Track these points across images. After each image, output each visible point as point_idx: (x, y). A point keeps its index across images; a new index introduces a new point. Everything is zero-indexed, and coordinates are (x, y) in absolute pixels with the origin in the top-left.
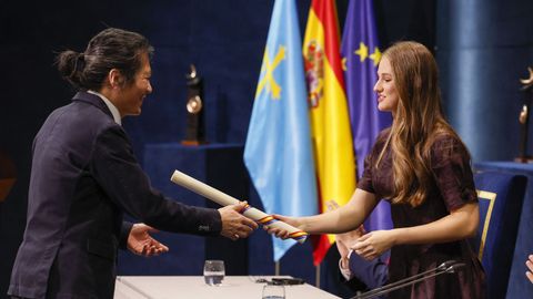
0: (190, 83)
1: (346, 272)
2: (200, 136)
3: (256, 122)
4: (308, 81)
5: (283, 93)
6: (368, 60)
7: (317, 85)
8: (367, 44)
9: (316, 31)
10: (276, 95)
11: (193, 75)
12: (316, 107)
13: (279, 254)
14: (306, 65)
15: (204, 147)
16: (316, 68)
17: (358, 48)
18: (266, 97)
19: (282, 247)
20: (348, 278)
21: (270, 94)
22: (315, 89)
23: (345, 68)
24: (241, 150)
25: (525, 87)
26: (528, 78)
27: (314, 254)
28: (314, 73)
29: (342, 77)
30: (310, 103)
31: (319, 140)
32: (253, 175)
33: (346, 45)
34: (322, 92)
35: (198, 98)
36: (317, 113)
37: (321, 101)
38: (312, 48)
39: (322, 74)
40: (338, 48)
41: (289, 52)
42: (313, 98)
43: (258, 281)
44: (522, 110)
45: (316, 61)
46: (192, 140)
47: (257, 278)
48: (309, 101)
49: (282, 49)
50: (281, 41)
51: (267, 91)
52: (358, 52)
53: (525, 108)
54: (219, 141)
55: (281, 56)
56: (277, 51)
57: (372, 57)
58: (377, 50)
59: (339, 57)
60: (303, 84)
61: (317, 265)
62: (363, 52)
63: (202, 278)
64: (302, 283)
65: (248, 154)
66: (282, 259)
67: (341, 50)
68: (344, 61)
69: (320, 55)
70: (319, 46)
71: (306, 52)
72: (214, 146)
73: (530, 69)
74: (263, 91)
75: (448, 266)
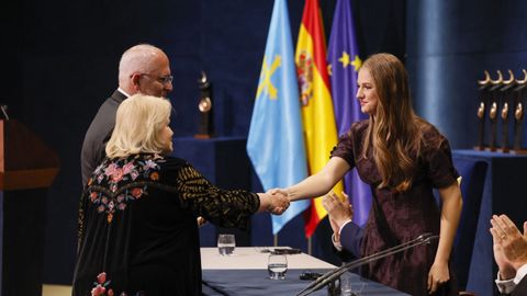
0: (201, 87)
1: (337, 245)
2: (211, 131)
3: (257, 119)
4: (300, 84)
5: (279, 94)
6: (350, 66)
7: (307, 87)
8: (348, 53)
9: (306, 43)
10: (273, 96)
11: (204, 80)
12: (307, 105)
13: (277, 228)
14: (298, 71)
15: (214, 140)
16: (306, 74)
17: (341, 56)
18: (264, 98)
19: (279, 222)
20: (339, 250)
21: (268, 96)
22: (305, 91)
23: (330, 73)
24: (245, 142)
25: (483, 87)
26: (485, 79)
27: (307, 228)
28: (305, 78)
29: (328, 80)
30: (301, 102)
31: (309, 133)
32: (254, 163)
33: (331, 54)
34: (312, 94)
35: (208, 99)
36: (307, 110)
37: (311, 101)
38: (302, 57)
39: (311, 78)
40: (325, 57)
41: (284, 60)
42: (304, 98)
43: (263, 252)
44: (479, 106)
45: (306, 68)
46: (204, 134)
47: (262, 248)
48: (301, 101)
49: (278, 58)
50: (277, 51)
51: (266, 93)
52: (341, 60)
53: (482, 105)
54: (226, 135)
55: (277, 63)
56: (274, 58)
57: (353, 63)
58: (357, 58)
59: (325, 64)
60: (296, 86)
61: (309, 237)
62: (345, 59)
63: (217, 249)
64: (300, 252)
65: (251, 146)
66: (279, 233)
67: (327, 58)
68: (330, 67)
69: (309, 62)
70: (309, 55)
71: (298, 60)
72: (222, 139)
73: (486, 73)
74: (263, 93)
75: (425, 238)
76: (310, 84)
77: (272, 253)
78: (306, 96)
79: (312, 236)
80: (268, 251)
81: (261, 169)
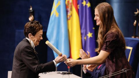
0: (30, 12)
3: (51, 24)
4: (67, 12)
5: (60, 15)
6: (86, 6)
7: (70, 13)
8: (86, 1)
11: (31, 9)
12: (70, 19)
14: (66, 7)
16: (70, 8)
18: (54, 16)
20: (85, 73)
21: (55, 16)
22: (69, 14)
23: (79, 8)
25: (136, 15)
26: (137, 12)
28: (69, 9)
29: (78, 11)
31: (70, 30)
33: (79, 1)
34: (71, 15)
35: (32, 16)
36: (70, 21)
37: (71, 18)
38: (68, 2)
39: (71, 9)
41: (61, 3)
42: (68, 17)
44: (135, 22)
45: (70, 6)
48: (67, 18)
51: (54, 14)
52: (83, 3)
53: (136, 21)
55: (59, 4)
58: (89, 3)
59: (77, 4)
60: (65, 13)
65: (48, 34)
68: (78, 6)
69: (71, 4)
70: (71, 1)
71: (66, 3)
73: (137, 9)
74: (53, 15)
77: (61, 74)
78: (70, 16)
80: (60, 73)
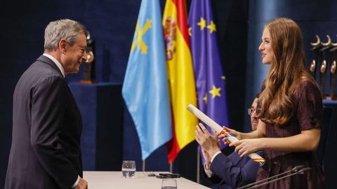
1: (208, 172)
2: (93, 78)
3: (131, 69)
4: (166, 42)
5: (149, 50)
6: (206, 29)
7: (171, 45)
8: (205, 19)
9: (171, 11)
10: (144, 51)
11: (89, 38)
12: (171, 59)
13: (145, 155)
14: (164, 32)
15: (95, 85)
16: (171, 34)
17: (199, 21)
18: (137, 53)
21: (140, 51)
22: (170, 48)
23: (190, 34)
24: (121, 86)
25: (314, 48)
26: (316, 42)
27: (169, 156)
28: (170, 37)
29: (188, 40)
30: (167, 57)
31: (172, 81)
32: (128, 103)
33: (191, 18)
34: (175, 50)
35: (91, 53)
36: (171, 63)
37: (174, 56)
38: (168, 21)
39: (175, 38)
40: (186, 20)
41: (153, 23)
42: (169, 53)
43: (150, 175)
44: (311, 63)
45: (171, 30)
46: (87, 80)
47: (149, 173)
48: (166, 56)
49: (149, 22)
50: (148, 16)
51: (138, 49)
52: (199, 24)
54: (104, 81)
56: (145, 23)
57: (209, 27)
58: (212, 23)
59: (186, 27)
60: (162, 45)
62: (202, 24)
64: (179, 177)
65: (125, 90)
67: (188, 23)
68: (190, 29)
69: (174, 25)
70: (174, 19)
71: (164, 23)
72: (102, 84)
73: (317, 37)
74: (136, 48)
75: (298, 169)
76: (174, 42)
77: (157, 177)
78: (171, 52)
79: (174, 163)
80: (154, 175)
81: (133, 108)
